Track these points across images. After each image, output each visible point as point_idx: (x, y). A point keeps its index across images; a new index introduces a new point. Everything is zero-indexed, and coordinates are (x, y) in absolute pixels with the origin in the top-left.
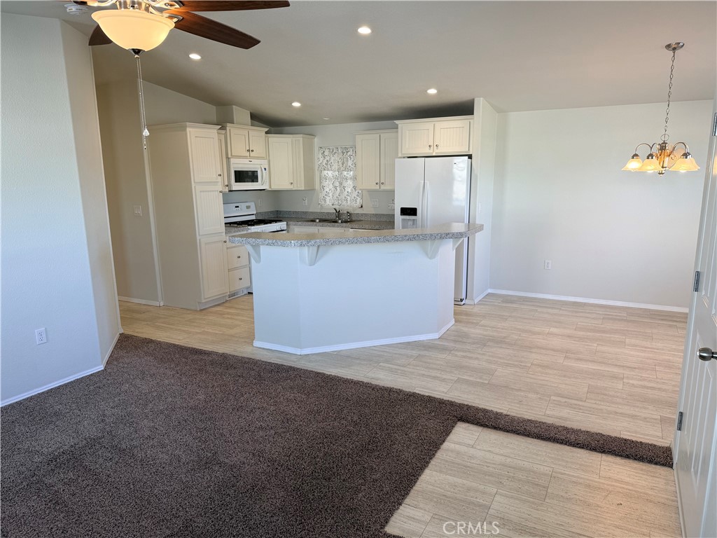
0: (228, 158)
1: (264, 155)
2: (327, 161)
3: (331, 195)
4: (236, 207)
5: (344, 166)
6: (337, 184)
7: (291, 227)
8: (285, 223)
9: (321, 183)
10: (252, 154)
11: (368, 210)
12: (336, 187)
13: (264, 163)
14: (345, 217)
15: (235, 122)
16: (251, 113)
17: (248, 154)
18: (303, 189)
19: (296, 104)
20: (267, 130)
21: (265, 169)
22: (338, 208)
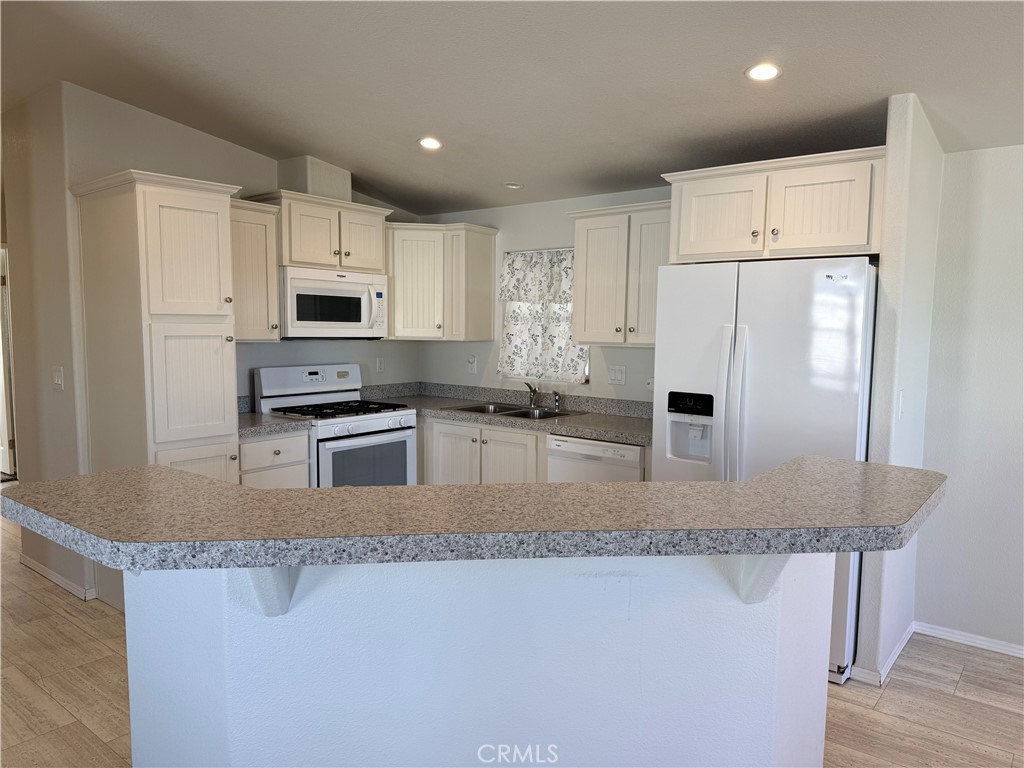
0: (281, 267)
1: (380, 265)
2: (518, 280)
3: (524, 352)
4: (310, 374)
5: (552, 292)
6: (538, 331)
7: (429, 420)
8: (414, 411)
9: (504, 326)
10: (346, 261)
11: (602, 390)
12: (534, 338)
13: (380, 283)
14: (550, 404)
15: (310, 188)
16: (353, 176)
17: (335, 260)
18: (462, 338)
19: (430, 144)
20: (389, 212)
21: (379, 295)
22: (534, 381)
